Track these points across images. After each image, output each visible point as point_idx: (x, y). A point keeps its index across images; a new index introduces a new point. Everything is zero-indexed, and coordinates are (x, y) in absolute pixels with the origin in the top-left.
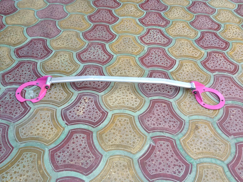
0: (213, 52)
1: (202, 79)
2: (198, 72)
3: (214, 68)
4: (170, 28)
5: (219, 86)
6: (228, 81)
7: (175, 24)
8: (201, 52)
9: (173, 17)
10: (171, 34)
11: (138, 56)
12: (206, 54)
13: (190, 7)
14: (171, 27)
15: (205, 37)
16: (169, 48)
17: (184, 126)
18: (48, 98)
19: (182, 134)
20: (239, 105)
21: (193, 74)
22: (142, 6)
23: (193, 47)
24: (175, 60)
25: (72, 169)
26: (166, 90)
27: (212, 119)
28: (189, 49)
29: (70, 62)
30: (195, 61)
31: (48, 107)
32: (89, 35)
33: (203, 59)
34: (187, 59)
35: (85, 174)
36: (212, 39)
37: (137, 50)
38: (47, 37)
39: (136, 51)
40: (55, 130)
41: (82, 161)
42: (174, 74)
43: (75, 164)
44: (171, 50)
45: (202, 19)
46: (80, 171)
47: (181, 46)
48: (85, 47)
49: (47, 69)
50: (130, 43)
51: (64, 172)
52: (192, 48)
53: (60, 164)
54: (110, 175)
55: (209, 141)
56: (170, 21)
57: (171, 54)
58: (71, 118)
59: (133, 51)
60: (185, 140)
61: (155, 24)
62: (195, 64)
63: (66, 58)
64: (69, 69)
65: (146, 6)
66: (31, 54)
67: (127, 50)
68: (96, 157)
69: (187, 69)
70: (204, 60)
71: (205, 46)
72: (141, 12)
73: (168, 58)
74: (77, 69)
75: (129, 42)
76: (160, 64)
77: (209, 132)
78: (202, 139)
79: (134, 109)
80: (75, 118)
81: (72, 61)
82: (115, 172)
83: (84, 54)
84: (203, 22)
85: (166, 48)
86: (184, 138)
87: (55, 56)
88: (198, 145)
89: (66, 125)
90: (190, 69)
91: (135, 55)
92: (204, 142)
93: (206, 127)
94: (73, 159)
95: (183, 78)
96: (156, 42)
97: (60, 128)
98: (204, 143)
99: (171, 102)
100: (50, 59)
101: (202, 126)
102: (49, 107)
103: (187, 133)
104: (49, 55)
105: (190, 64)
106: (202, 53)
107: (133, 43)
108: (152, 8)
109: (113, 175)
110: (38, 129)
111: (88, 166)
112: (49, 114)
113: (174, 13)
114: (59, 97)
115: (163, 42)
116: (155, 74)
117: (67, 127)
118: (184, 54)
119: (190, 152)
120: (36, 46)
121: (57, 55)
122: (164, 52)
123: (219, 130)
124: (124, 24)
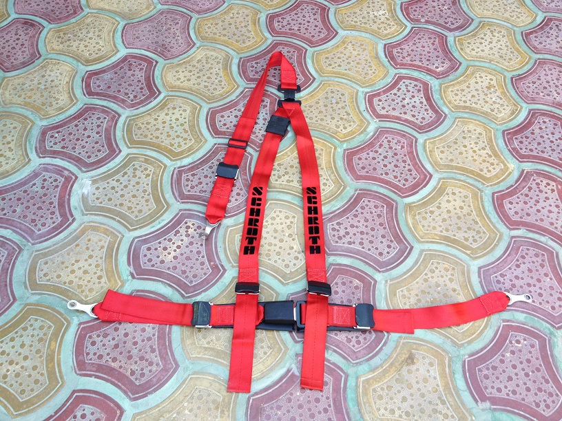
0: (537, 173)
1: (475, 241)
2: (473, 220)
3: (521, 218)
4: (453, 85)
5: (510, 269)
6: (540, 262)
7: (473, 74)
8: (505, 165)
9: (474, 53)
10: (450, 102)
11: (345, 146)
12: (516, 175)
13: (531, 33)
14: (458, 83)
15: (535, 127)
16: (429, 139)
17: (381, 349)
18: (116, 205)
19: (369, 365)
20: (540, 331)
21: (458, 221)
22: (407, 9)
23: (492, 148)
24: (430, 174)
25: (110, 378)
26: (377, 249)
27: (455, 349)
28: (478, 152)
29: (188, 129)
30: (480, 186)
31: (108, 226)
32: (253, 67)
33: (502, 186)
34: (463, 178)
35: (132, 396)
36: (550, 136)
37: (349, 129)
38: (161, 54)
39: (344, 131)
40: (105, 283)
41: (134, 367)
42: (413, 210)
43: (119, 370)
44: (431, 146)
45: (549, 73)
46: (123, 387)
47: (460, 139)
48: (233, 97)
49: (136, 135)
50: (339, 106)
51: (93, 379)
52: (488, 151)
53: (91, 360)
54: (178, 413)
55: (425, 401)
56: (461, 63)
57: (427, 155)
58: (145, 263)
59: (339, 130)
60: (371, 382)
61: (420, 64)
62: (475, 196)
63: (183, 116)
64: (180, 146)
65: (418, 9)
66: (114, 91)
67: (324, 123)
68: (164, 366)
69: (450, 206)
70: (503, 191)
71: (522, 152)
72: (401, 24)
73: (415, 165)
74: (197, 150)
75: (337, 103)
76: (390, 178)
77: (435, 378)
78: (412, 391)
79: (284, 276)
80: (153, 266)
81: (192, 127)
82: (190, 411)
83: (226, 114)
84: (548, 82)
85: (421, 138)
86: (370, 376)
87: (162, 106)
88: (395, 403)
89: (130, 278)
90: (458, 208)
91: (339, 140)
92: (412, 400)
93: (431, 364)
94: (119, 357)
95: (429, 226)
96: (403, 116)
97: (116, 280)
98: (412, 403)
99: (376, 281)
100: (148, 113)
101: (424, 358)
102: (111, 227)
103: (381, 366)
104: (151, 102)
105: (464, 192)
106: (508, 168)
107: (348, 109)
108: (430, 19)
109: (185, 415)
110: (73, 272)
111: (143, 380)
112: (105, 242)
113: (483, 41)
114: (139, 207)
115: (420, 120)
116: (366, 200)
117: (130, 281)
118: (458, 163)
119: (370, 412)
120: (130, 73)
121: (166, 106)
122: (411, 146)
123: (463, 379)
124: (345, 52)
